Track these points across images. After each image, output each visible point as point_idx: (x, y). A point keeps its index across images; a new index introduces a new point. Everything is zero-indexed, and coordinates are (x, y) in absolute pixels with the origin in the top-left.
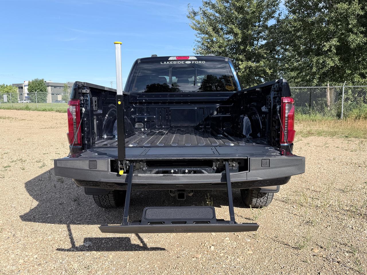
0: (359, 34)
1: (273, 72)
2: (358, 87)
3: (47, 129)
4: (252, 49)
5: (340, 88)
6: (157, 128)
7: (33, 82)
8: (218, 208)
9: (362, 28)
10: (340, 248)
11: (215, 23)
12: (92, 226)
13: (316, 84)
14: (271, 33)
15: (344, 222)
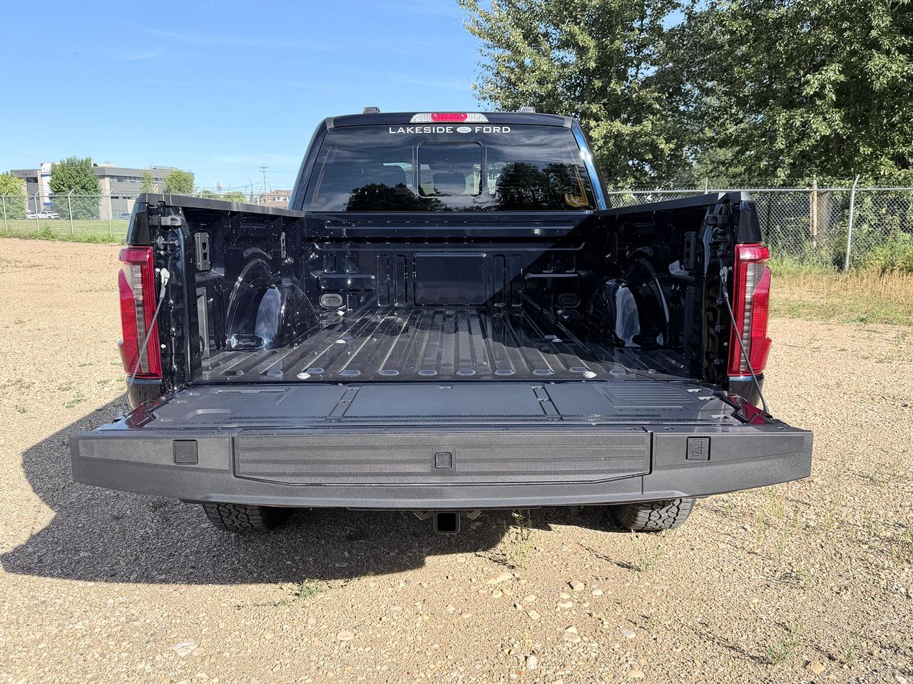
0: (894, 54)
1: (676, 149)
2: (889, 191)
3: (95, 291)
4: (624, 88)
5: (845, 193)
6: (379, 308)
7: (62, 166)
8: (544, 531)
9: (903, 38)
10: (881, 659)
11: (530, 20)
12: (199, 588)
13: (782, 180)
14: (671, 47)
15: (883, 576)
